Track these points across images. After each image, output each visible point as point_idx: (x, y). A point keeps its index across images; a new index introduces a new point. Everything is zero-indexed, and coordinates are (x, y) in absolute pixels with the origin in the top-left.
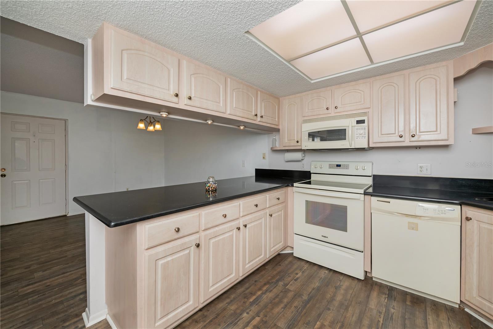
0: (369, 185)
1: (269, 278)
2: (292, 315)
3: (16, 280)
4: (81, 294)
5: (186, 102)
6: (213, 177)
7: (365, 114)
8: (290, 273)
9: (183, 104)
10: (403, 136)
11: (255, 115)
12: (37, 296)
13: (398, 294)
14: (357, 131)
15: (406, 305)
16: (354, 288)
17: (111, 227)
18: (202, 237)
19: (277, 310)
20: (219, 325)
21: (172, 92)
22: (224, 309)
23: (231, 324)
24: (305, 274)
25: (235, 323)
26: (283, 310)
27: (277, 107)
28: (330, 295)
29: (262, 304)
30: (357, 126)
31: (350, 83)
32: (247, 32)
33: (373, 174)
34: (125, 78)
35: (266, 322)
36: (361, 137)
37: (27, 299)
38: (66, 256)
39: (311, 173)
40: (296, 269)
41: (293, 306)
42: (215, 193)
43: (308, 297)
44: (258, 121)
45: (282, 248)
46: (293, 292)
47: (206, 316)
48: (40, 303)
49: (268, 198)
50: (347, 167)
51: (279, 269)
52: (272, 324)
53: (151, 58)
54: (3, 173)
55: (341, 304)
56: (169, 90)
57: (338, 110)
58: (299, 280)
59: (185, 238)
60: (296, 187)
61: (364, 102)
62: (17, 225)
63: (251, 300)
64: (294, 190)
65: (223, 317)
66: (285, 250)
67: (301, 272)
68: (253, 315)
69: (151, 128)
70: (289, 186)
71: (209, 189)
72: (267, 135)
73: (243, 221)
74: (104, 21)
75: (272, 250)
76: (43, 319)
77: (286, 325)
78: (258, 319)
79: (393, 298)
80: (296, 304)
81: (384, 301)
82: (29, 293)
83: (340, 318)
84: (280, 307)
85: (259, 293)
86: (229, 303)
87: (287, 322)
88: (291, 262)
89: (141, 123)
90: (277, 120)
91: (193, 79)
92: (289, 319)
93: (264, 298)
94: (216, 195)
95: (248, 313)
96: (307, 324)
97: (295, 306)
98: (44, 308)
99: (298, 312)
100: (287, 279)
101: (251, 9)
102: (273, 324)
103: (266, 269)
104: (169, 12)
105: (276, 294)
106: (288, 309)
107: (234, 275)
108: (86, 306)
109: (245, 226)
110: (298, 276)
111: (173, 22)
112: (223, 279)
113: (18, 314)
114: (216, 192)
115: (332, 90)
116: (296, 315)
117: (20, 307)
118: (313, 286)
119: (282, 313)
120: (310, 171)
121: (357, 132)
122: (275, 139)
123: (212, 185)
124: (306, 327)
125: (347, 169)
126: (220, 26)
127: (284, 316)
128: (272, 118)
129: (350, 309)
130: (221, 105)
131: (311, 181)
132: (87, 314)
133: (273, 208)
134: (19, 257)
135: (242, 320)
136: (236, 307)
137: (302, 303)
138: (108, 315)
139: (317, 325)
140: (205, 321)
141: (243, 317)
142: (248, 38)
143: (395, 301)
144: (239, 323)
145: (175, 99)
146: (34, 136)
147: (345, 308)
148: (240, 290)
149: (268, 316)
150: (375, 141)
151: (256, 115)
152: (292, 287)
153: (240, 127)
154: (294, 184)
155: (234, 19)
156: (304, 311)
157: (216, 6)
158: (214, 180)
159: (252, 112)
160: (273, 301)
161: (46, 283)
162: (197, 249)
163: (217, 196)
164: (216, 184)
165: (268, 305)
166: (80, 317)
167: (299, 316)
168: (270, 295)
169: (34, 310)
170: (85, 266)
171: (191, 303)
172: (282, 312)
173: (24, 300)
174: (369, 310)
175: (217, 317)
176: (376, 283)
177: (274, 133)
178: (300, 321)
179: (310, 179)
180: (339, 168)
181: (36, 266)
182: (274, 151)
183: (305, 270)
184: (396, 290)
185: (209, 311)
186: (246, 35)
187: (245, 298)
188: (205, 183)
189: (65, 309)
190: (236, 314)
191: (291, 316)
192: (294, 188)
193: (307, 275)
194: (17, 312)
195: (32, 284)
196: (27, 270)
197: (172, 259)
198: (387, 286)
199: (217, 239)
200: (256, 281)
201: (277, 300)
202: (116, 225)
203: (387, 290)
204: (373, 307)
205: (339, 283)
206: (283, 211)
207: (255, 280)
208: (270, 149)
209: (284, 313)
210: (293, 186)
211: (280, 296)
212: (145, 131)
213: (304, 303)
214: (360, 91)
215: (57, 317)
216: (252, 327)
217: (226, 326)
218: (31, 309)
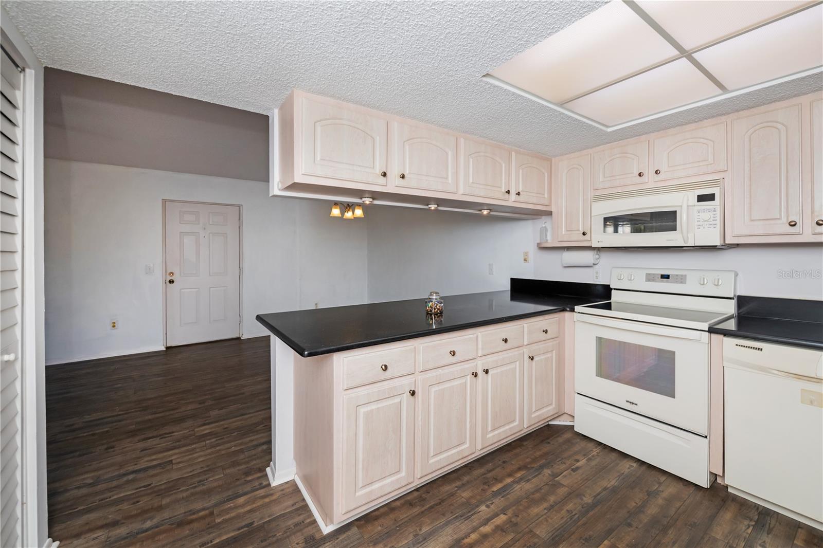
0: (726, 314)
1: (528, 460)
2: (561, 522)
3: (191, 417)
4: (263, 444)
5: (397, 183)
6: (437, 293)
7: (715, 183)
8: (565, 458)
9: (393, 186)
10: (798, 224)
11: (506, 192)
12: (215, 439)
13: (780, 524)
14: (699, 214)
15: (792, 545)
16: (685, 499)
17: (304, 357)
18: (419, 382)
19: (535, 510)
20: (444, 515)
21: (378, 171)
22: (452, 495)
23: (461, 517)
24: (593, 463)
25: (466, 516)
26: (547, 513)
27: (546, 174)
28: (635, 503)
29: (512, 497)
30: (699, 205)
31: (684, 127)
32: (487, 75)
33: (737, 295)
34: (319, 159)
35: (516, 524)
36: (707, 226)
37: (204, 441)
38: (243, 393)
39: (612, 289)
40: (576, 453)
41: (565, 510)
42: (440, 317)
43: (594, 499)
44: (511, 201)
45: (553, 415)
46: (567, 489)
47: (424, 500)
48: (218, 448)
49: (526, 330)
50: (682, 279)
51: (546, 448)
52: (525, 529)
53: (350, 126)
54: (171, 278)
55: (655, 521)
56: (374, 168)
57: (661, 176)
58: (580, 471)
59: (396, 380)
60: (579, 313)
61: (714, 162)
62: (186, 347)
63: (495, 489)
64: (575, 317)
65: (450, 505)
66: (557, 419)
67: (586, 459)
68: (496, 510)
69: (349, 215)
70: (567, 311)
71: (431, 311)
72: (530, 222)
73: (483, 364)
74: (294, 87)
75: (533, 416)
76: (224, 468)
77: (550, 535)
78: (503, 518)
79: (766, 529)
80: (570, 506)
81: (746, 530)
82: (206, 434)
83: (648, 543)
84: (542, 507)
85: (509, 480)
86: (459, 488)
87: (551, 531)
88: (568, 441)
89: (336, 208)
90: (546, 196)
91: (407, 148)
92: (556, 526)
93: (516, 489)
94: (441, 321)
95: (488, 506)
96: (586, 540)
97: (568, 509)
98: (223, 455)
99: (571, 519)
100: (558, 467)
101: (489, 48)
102: (527, 530)
103: (523, 445)
104: (374, 67)
105: (538, 486)
106: (554, 512)
107: (467, 445)
108: (271, 460)
109: (487, 372)
110: (578, 464)
111: (380, 78)
112: (451, 448)
113: (197, 458)
114: (442, 316)
115: (649, 141)
116: (568, 524)
117: (198, 450)
118: (605, 483)
119: (545, 516)
120: (609, 285)
121: (699, 217)
122: (545, 227)
123: (434, 304)
124: (584, 544)
125: (681, 282)
126: (444, 73)
127: (547, 521)
128: (537, 193)
129: (670, 532)
130: (450, 182)
131: (610, 303)
132: (272, 469)
133: (534, 347)
134: (191, 388)
135: (478, 514)
136: (471, 495)
137: (581, 506)
138: (296, 475)
139: (605, 545)
140: (423, 506)
141: (480, 510)
142: (487, 83)
143: (768, 534)
144: (473, 517)
145: (382, 180)
146: (205, 229)
147: (661, 529)
148: (478, 472)
149: (520, 516)
150: (736, 233)
151: (508, 192)
152: (567, 479)
153: (483, 211)
154: (576, 307)
155: (464, 63)
156: (583, 520)
157: (437, 52)
158: (438, 297)
159: (501, 187)
160: (532, 496)
161: (223, 425)
162: (412, 398)
163: (443, 322)
164: (441, 303)
165: (521, 501)
166: (264, 473)
167: (574, 526)
168: (528, 486)
169: (213, 456)
170: (270, 408)
171: (403, 474)
172: (545, 514)
173: (201, 442)
174: (709, 540)
175: (440, 503)
176: (735, 498)
177: (543, 217)
178: (574, 533)
179: (610, 299)
180: (667, 282)
181: (210, 402)
182: (543, 248)
183: (593, 456)
184: (775, 515)
185: (429, 493)
186: (484, 79)
187: (484, 484)
188: (425, 301)
189: (247, 460)
190: (470, 505)
191: (560, 524)
192: (575, 313)
193: (596, 465)
194: (195, 455)
195: (209, 424)
196: (202, 405)
197: (378, 408)
198: (757, 506)
199: (441, 387)
200: (504, 462)
201: (537, 495)
202: (310, 355)
203: (756, 513)
204: (719, 535)
205: (657, 486)
206: (554, 351)
207: (504, 460)
208: (536, 246)
209: (548, 517)
210: (573, 310)
211: (543, 491)
212: (341, 219)
213: (585, 507)
214: (705, 141)
215: (238, 468)
216: (494, 528)
217: (454, 518)
218: (210, 454)
